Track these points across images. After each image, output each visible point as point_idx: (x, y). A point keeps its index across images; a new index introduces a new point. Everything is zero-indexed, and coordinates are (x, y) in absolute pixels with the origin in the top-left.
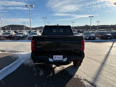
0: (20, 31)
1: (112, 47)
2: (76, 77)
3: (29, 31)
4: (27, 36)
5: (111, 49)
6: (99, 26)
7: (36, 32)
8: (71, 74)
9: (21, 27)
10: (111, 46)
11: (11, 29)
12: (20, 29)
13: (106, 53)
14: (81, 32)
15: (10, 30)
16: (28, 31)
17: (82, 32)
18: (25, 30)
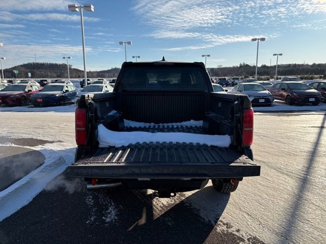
0: (56, 81)
1: (322, 127)
2: (224, 228)
3: (82, 80)
4: (74, 94)
5: (320, 134)
6: (279, 66)
7: (102, 83)
8: (207, 220)
9: (60, 71)
10: (320, 125)
11: (30, 75)
12: (55, 75)
13: (309, 147)
14: (227, 85)
15: (27, 77)
16: (77, 82)
17: (233, 85)
18: (71, 77)
